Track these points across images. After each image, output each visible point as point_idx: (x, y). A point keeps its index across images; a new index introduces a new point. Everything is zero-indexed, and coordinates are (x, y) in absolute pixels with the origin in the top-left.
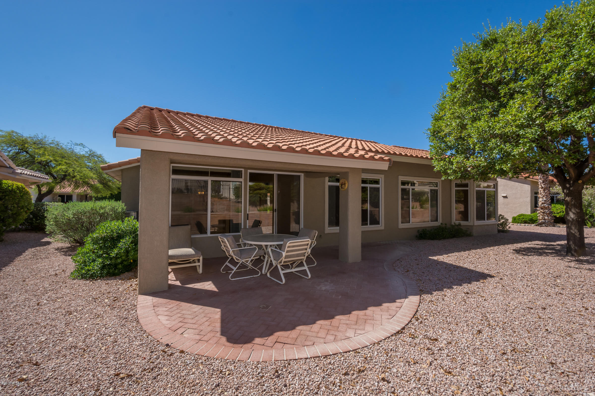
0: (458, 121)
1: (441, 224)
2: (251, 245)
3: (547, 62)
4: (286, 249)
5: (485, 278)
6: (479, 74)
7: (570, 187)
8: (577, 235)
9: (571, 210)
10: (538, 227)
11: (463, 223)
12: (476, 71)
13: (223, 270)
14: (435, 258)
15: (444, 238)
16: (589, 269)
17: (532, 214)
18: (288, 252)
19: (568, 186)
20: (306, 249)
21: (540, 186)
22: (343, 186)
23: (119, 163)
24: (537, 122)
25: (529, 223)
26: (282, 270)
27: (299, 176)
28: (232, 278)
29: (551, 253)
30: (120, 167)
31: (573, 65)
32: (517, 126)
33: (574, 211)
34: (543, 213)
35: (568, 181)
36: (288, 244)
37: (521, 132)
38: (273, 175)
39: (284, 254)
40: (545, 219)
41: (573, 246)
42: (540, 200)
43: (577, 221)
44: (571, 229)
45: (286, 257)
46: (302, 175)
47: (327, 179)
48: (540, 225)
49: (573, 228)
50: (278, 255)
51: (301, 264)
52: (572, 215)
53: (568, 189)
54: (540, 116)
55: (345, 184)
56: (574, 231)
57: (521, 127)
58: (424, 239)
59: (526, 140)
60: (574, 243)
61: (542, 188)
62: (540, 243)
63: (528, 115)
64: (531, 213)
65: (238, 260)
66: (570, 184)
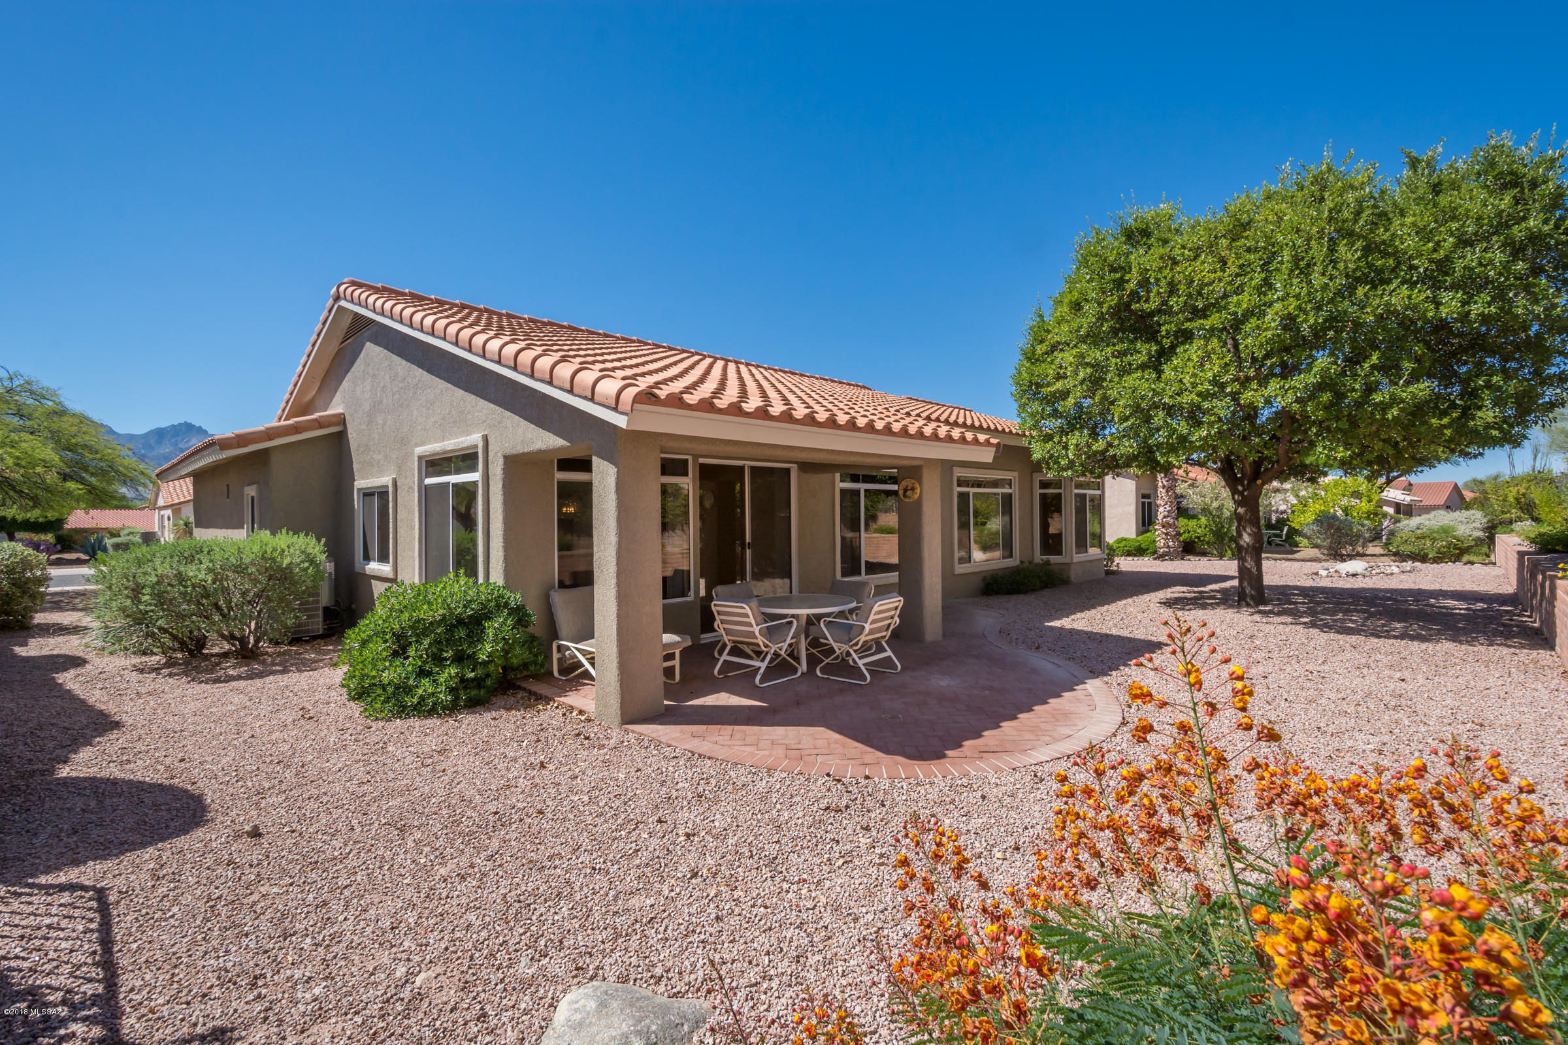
0: (1089, 370)
1: (1022, 562)
2: (784, 616)
3: (1236, 293)
4: (872, 617)
5: (1161, 648)
6: (1124, 289)
7: (1244, 490)
8: (1254, 570)
9: (1244, 529)
10: (1158, 562)
11: (1054, 559)
12: (1120, 284)
13: (719, 673)
14: (1057, 624)
15: (1034, 590)
16: (1283, 623)
17: (1140, 538)
18: (873, 622)
19: (1240, 488)
20: (892, 618)
21: (1160, 484)
22: (909, 493)
23: (268, 429)
24: (1229, 390)
25: (1135, 555)
26: (860, 658)
27: (788, 471)
28: (762, 681)
29: (1217, 604)
30: (270, 439)
31: (1278, 306)
32: (1199, 394)
33: (1248, 530)
34: (1166, 534)
35: (1240, 481)
36: (876, 608)
37: (1206, 405)
38: (742, 468)
39: (867, 627)
40: (1168, 547)
41: (1248, 590)
42: (1161, 509)
43: (1254, 548)
44: (1246, 561)
45: (871, 632)
46: (794, 468)
47: (838, 476)
48: (1161, 557)
49: (1249, 559)
50: (849, 633)
51: (880, 649)
52: (1246, 539)
53: (1241, 493)
54: (1233, 381)
55: (913, 489)
56: (1250, 564)
57: (1204, 396)
58: (997, 593)
59: (1212, 418)
60: (1250, 584)
61: (1164, 487)
62: (1185, 589)
63: (1215, 376)
64: (1138, 535)
65: (766, 646)
66: (1243, 485)
